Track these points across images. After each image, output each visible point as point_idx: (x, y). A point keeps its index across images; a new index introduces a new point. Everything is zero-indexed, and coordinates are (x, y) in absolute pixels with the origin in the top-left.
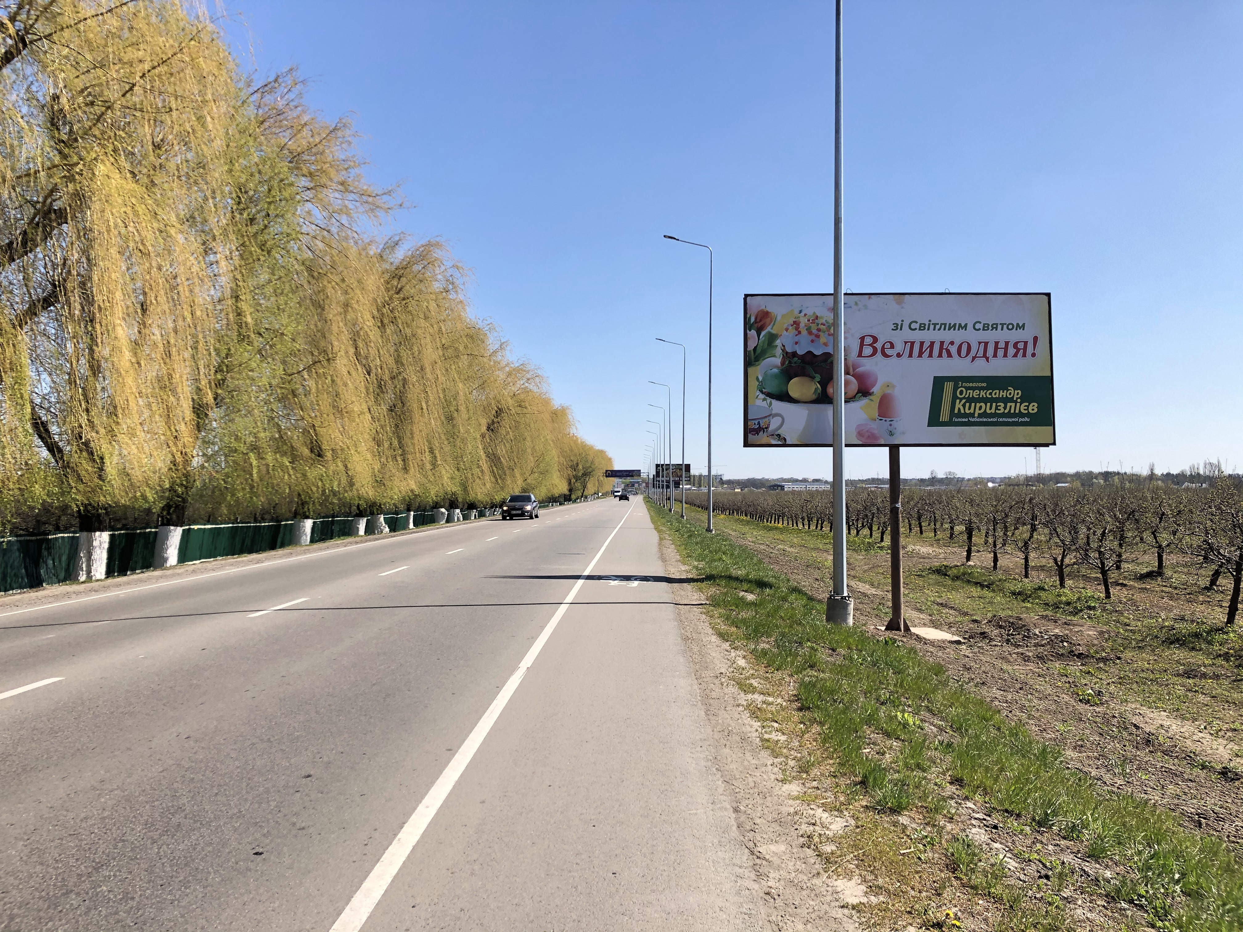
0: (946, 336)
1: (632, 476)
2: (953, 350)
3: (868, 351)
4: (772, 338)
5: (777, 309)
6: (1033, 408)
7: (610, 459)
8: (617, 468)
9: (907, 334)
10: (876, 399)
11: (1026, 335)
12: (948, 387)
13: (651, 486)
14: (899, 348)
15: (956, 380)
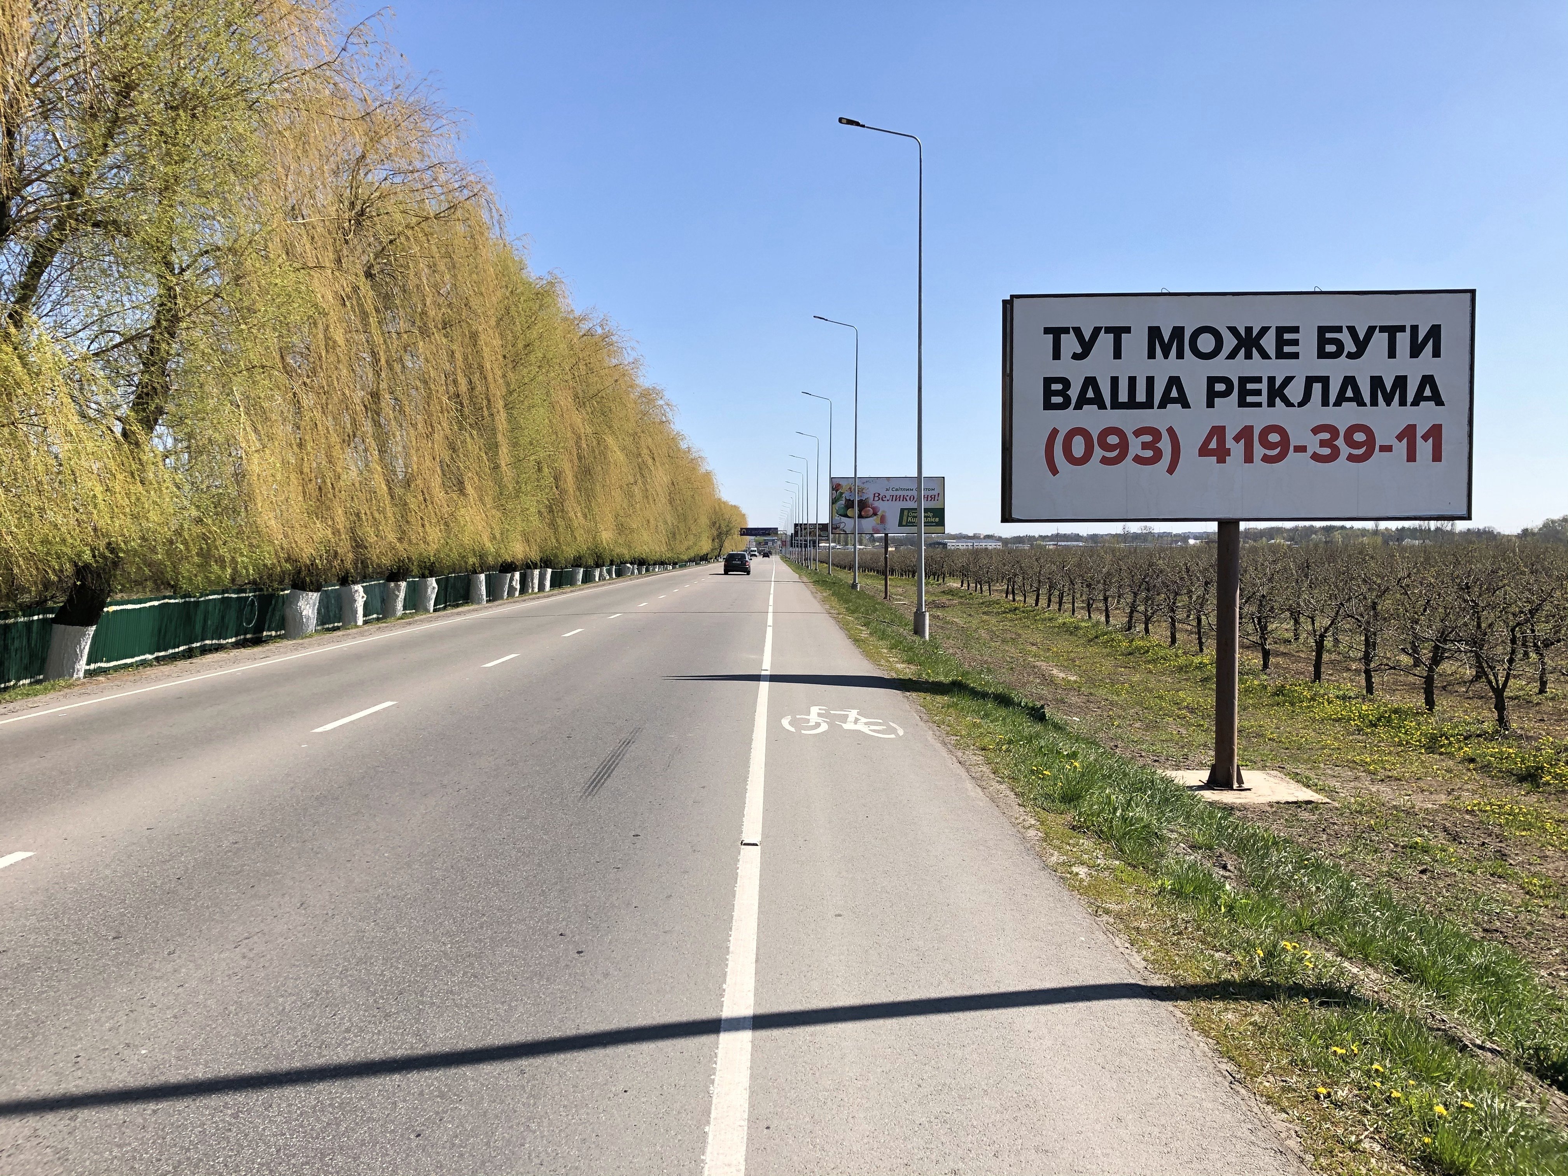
0: (905, 493)
1: (769, 534)
2: (908, 498)
3: (876, 499)
4: (842, 494)
5: (843, 483)
6: (937, 520)
7: (744, 515)
8: (751, 525)
9: (891, 493)
10: (879, 517)
11: (935, 493)
12: (906, 512)
13: (788, 543)
14: (888, 498)
15: (909, 510)
